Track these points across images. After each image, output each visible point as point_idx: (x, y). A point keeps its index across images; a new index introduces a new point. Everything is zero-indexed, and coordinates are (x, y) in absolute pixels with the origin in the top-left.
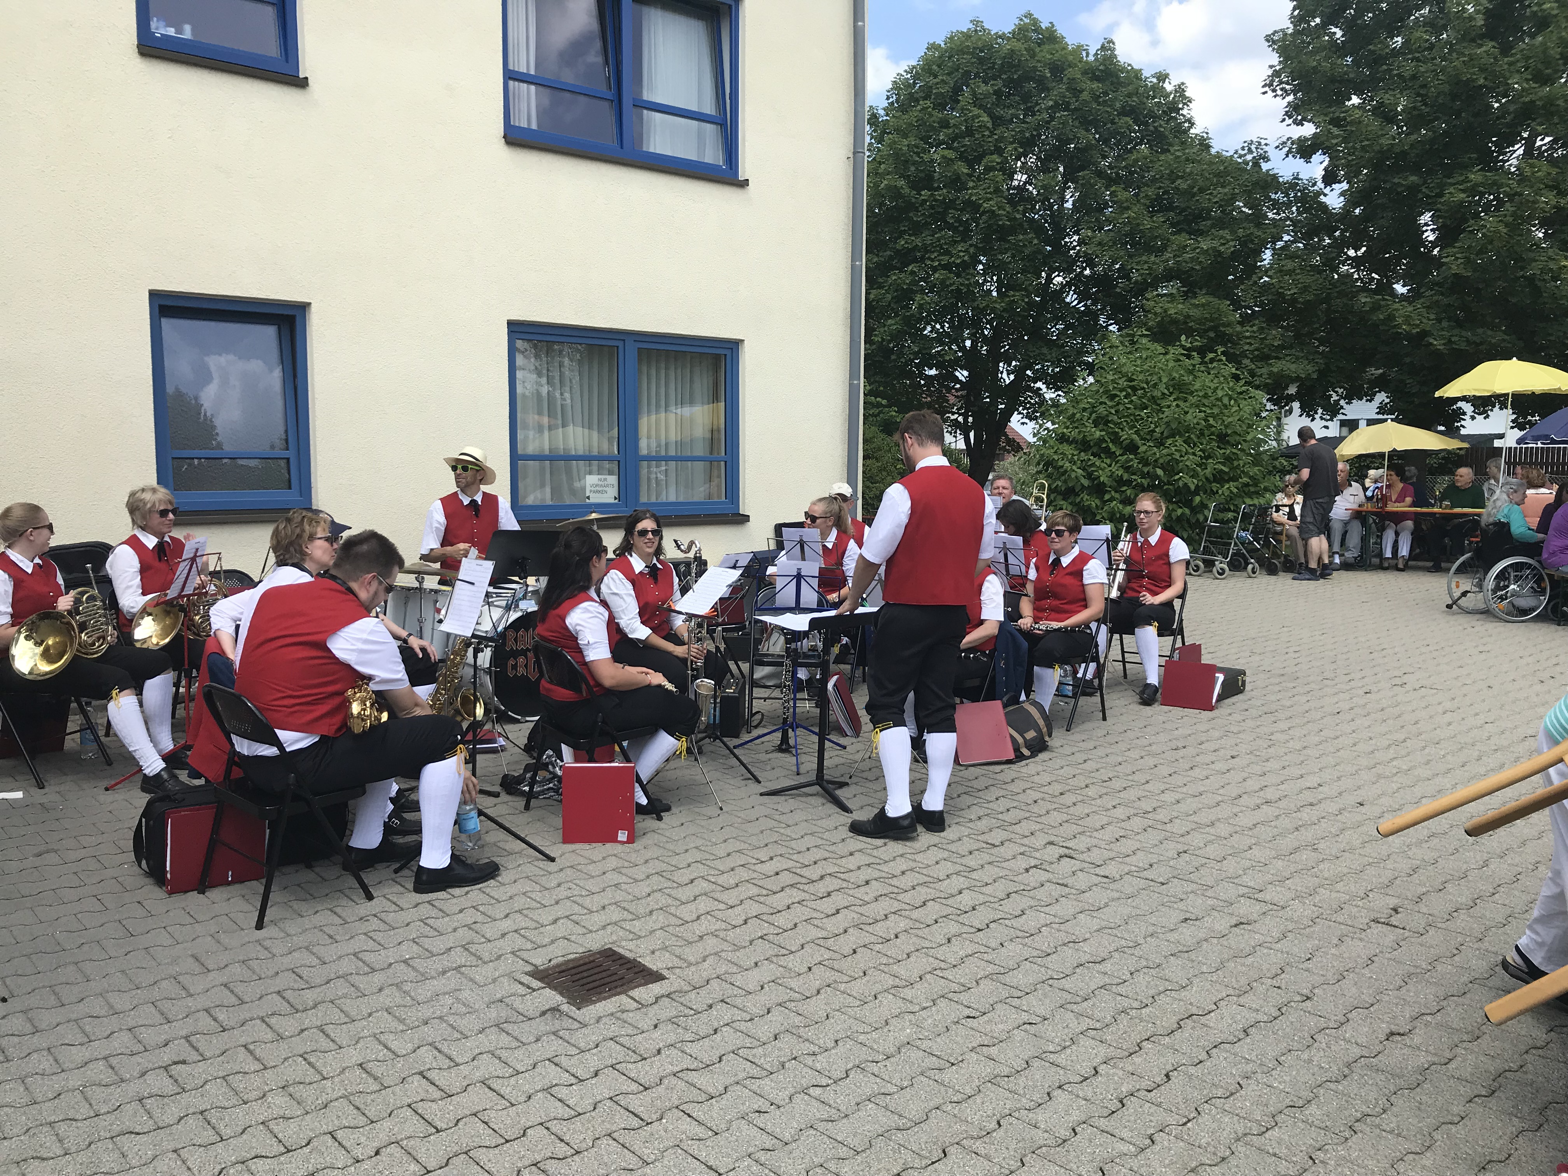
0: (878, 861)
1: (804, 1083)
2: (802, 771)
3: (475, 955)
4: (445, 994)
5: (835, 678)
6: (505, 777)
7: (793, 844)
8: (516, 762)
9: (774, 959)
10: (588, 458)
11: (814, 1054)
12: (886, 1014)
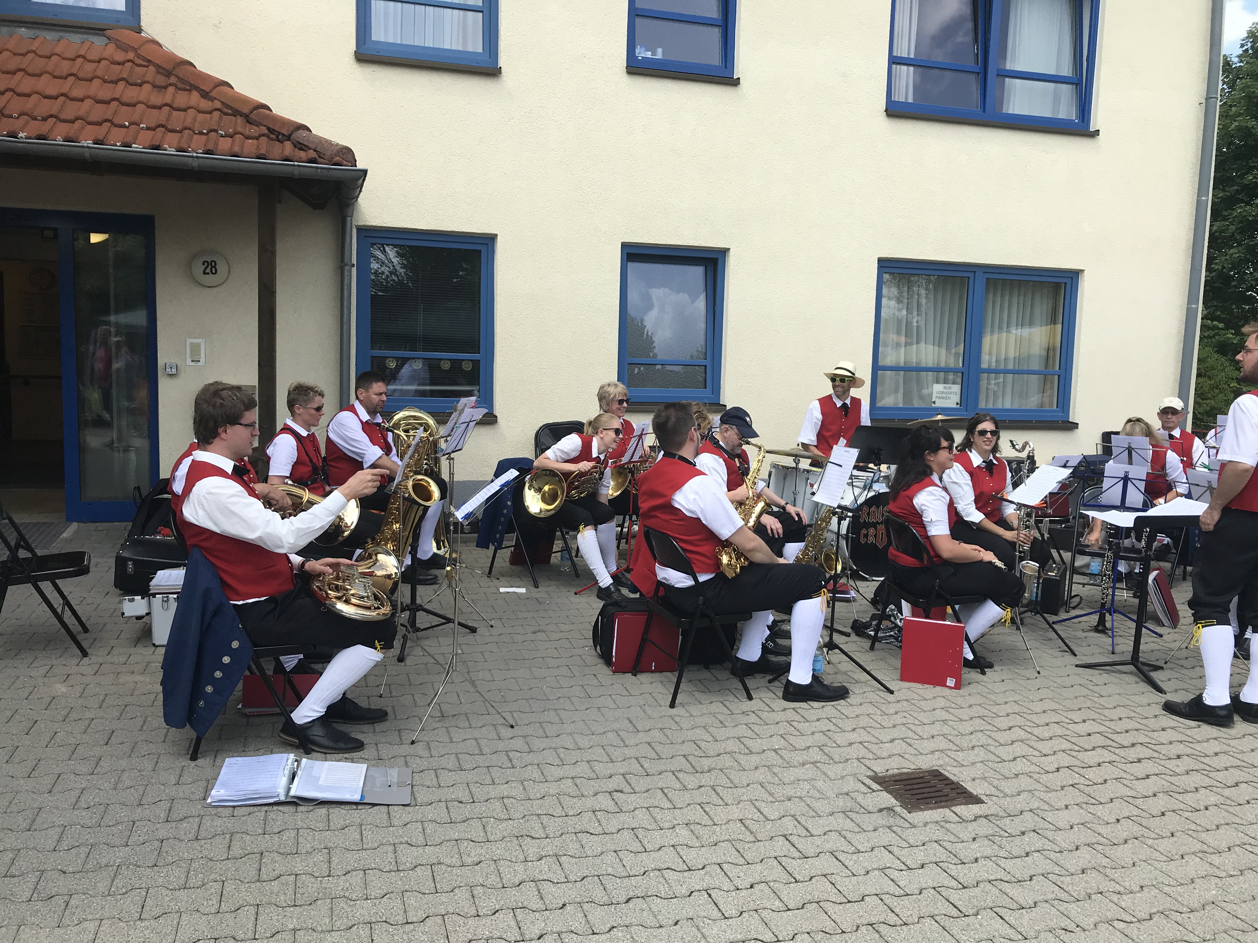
0: (1191, 740)
1: (1110, 915)
2: (1116, 650)
3: (828, 755)
4: (805, 780)
5: (1155, 573)
6: (855, 621)
7: (1106, 712)
8: (864, 612)
9: (1084, 806)
10: (936, 370)
11: (1119, 893)
12: (1193, 874)
